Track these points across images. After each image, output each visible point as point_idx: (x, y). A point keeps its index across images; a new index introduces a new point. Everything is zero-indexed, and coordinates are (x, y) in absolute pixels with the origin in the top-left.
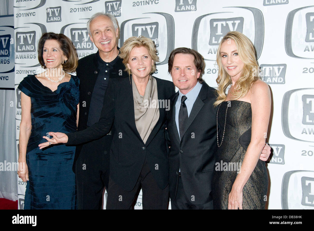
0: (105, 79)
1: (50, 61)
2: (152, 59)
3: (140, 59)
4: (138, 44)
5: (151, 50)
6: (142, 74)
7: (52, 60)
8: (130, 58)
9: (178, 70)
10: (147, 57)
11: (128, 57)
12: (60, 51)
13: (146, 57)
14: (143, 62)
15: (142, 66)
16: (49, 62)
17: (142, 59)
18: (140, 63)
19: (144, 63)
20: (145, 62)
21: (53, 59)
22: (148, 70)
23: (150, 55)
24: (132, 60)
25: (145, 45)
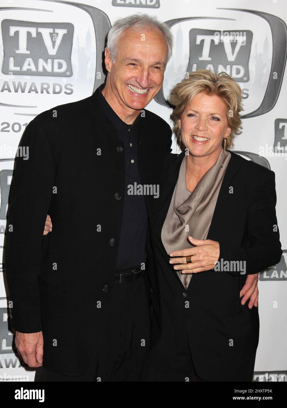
0: (132, 161)
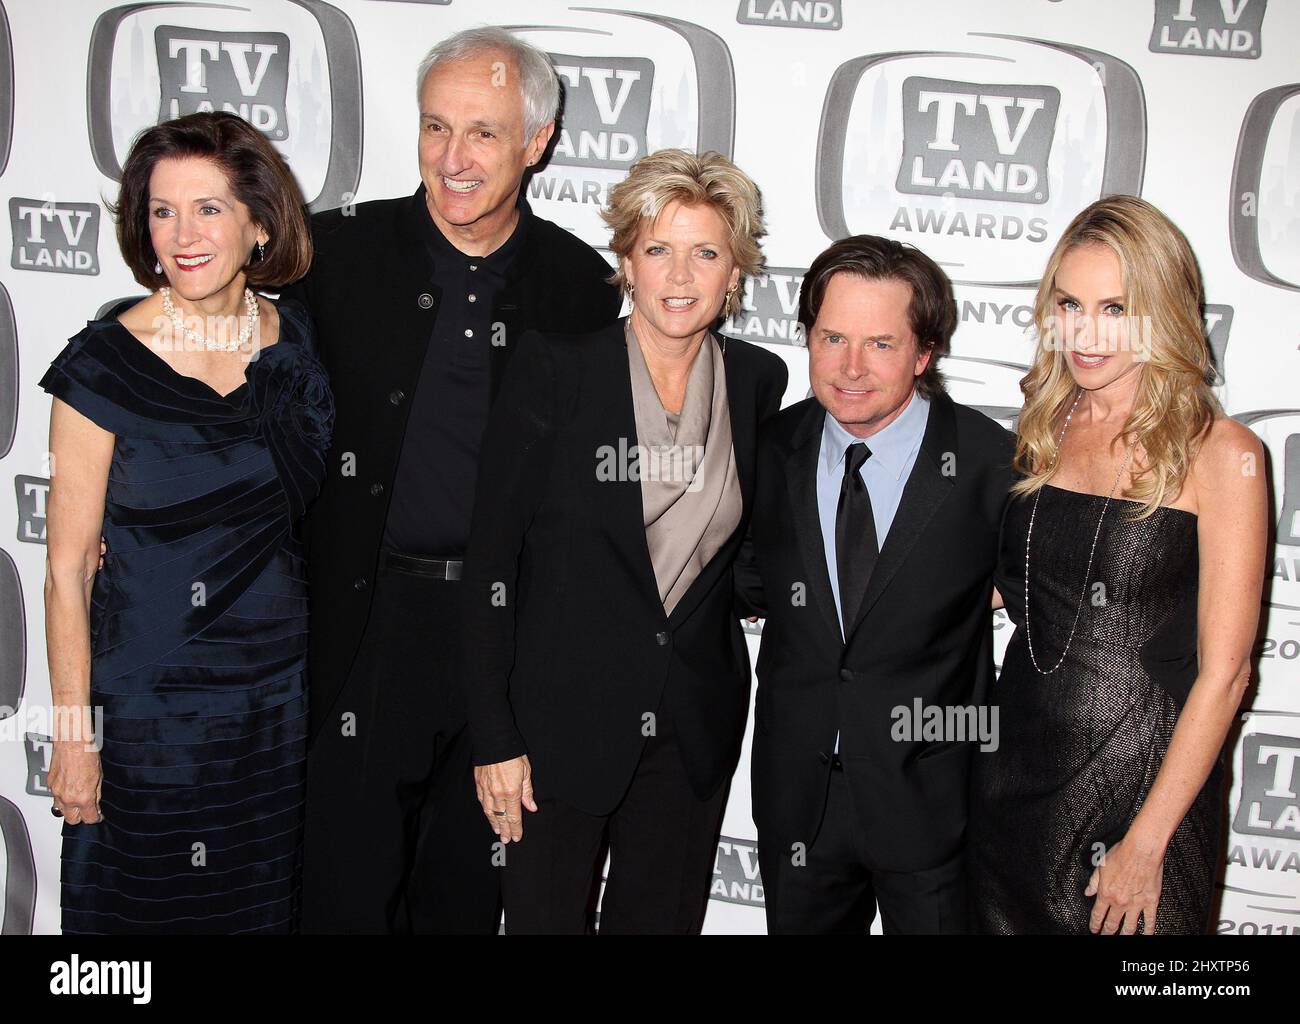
1: (192, 262)
2: (735, 264)
3: (681, 256)
4: (688, 191)
5: (738, 228)
6: (678, 324)
7: (202, 260)
8: (641, 240)
9: (835, 346)
10: (715, 254)
11: (634, 234)
12: (233, 209)
13: (711, 255)
14: (692, 271)
15: (682, 288)
16: (189, 268)
17: (689, 257)
18: (675, 276)
19: (692, 276)
20: (697, 275)
21: (203, 255)
22: (706, 309)
23: (731, 248)
24: (649, 251)
25: (718, 202)
